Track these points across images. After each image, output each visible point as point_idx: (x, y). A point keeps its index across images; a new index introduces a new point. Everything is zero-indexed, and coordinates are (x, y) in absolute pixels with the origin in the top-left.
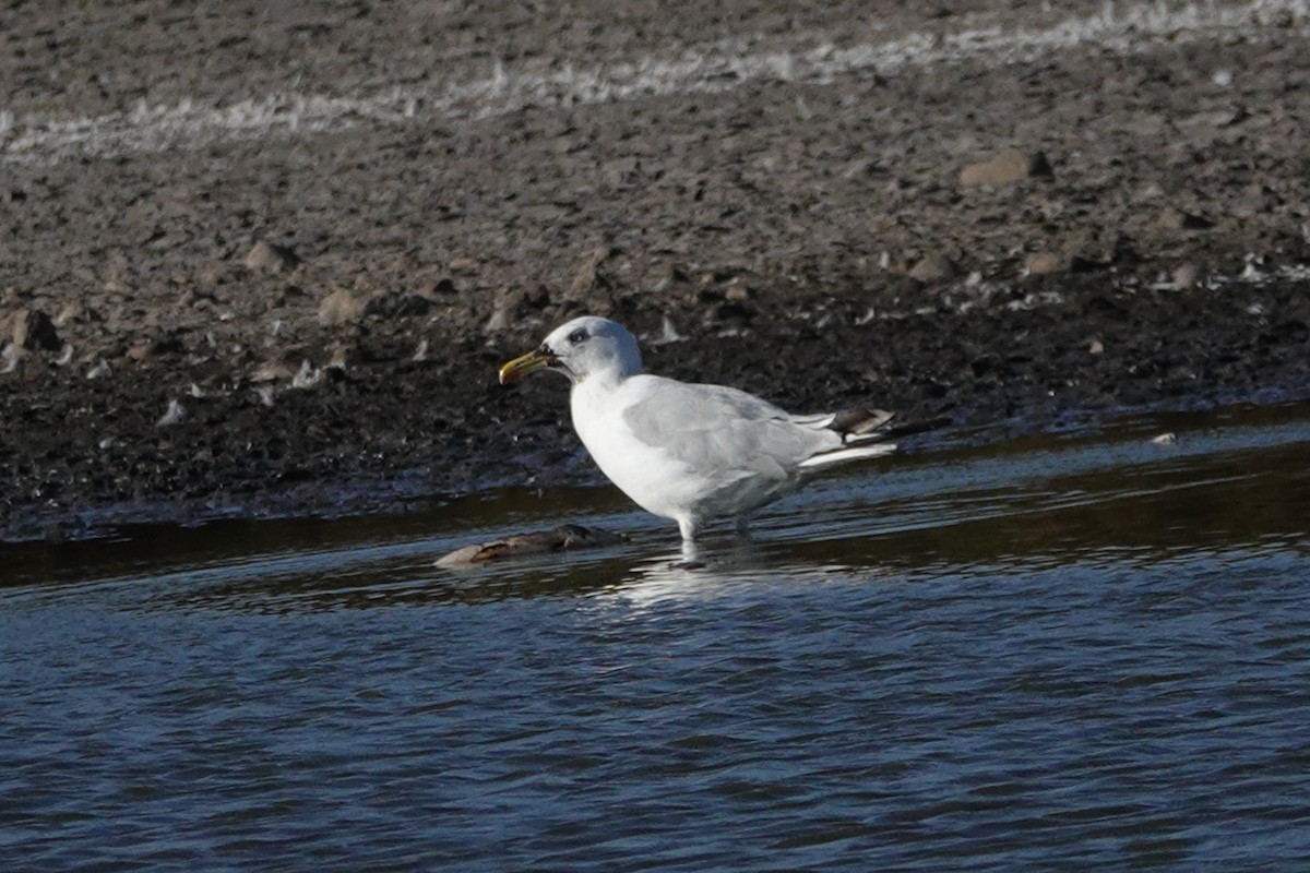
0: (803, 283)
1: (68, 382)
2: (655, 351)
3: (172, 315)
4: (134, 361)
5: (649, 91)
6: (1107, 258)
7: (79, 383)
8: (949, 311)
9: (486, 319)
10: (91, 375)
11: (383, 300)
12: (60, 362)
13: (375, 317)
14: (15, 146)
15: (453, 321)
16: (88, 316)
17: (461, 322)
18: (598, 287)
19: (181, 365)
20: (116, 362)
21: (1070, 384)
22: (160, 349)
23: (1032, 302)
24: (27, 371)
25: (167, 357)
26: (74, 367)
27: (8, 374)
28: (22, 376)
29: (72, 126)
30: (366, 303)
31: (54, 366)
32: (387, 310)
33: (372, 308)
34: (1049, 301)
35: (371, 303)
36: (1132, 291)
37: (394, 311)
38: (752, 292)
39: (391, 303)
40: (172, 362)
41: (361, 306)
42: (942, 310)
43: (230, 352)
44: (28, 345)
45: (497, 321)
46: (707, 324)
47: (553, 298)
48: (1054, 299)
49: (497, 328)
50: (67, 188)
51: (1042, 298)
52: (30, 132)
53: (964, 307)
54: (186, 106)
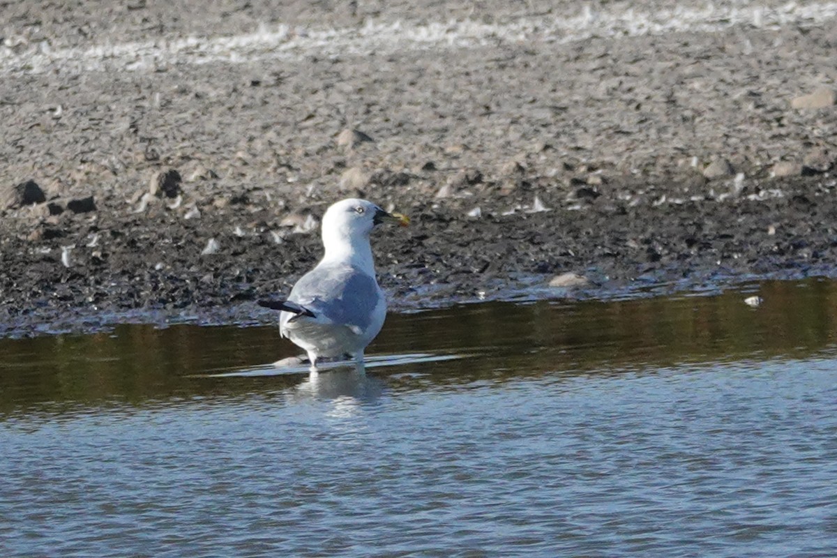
0: (639, 175)
1: (172, 221)
2: (525, 218)
3: (261, 177)
4: (216, 208)
5: (672, 29)
6: (825, 168)
7: (179, 222)
8: (712, 199)
9: (437, 191)
10: (187, 216)
11: (381, 175)
12: (172, 207)
13: (374, 186)
14: (283, 47)
15: (419, 190)
16: (209, 176)
17: (423, 191)
18: (517, 172)
19: (243, 212)
20: (206, 208)
21: (736, 257)
22: (234, 201)
23: (764, 195)
24: (151, 211)
25: (236, 207)
26: (180, 210)
27: (140, 213)
28: (147, 214)
29: (324, 35)
30: (370, 176)
31: (168, 209)
32: (382, 181)
33: (374, 180)
34: (774, 195)
35: (373, 177)
36: (827, 191)
37: (387, 182)
38: (605, 181)
39: (386, 177)
40: (240, 210)
41: (366, 179)
42: (708, 198)
43: (276, 205)
44: (158, 194)
45: (443, 192)
46: (568, 200)
47: (486, 179)
48: (778, 194)
49: (444, 196)
50: (290, 79)
51: (770, 193)
52: (297, 38)
53: (722, 197)
54: (396, 25)
